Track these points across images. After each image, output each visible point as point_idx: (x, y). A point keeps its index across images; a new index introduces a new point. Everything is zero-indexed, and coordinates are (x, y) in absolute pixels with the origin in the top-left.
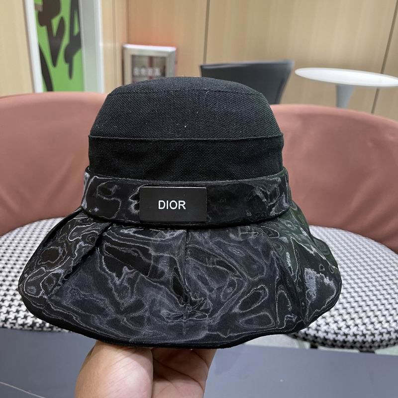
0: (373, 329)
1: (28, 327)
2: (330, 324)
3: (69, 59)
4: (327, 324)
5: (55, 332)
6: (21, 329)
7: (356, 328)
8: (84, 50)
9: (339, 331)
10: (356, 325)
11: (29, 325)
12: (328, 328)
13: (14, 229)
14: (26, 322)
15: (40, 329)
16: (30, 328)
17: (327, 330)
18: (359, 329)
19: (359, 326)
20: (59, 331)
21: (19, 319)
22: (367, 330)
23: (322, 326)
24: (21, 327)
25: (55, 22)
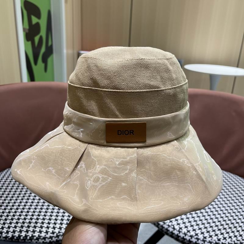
0: (241, 240)
1: (9, 239)
2: (213, 236)
3: (45, 61)
4: (211, 236)
5: (27, 242)
6: (4, 240)
7: (230, 239)
8: (55, 55)
9: (219, 242)
10: (230, 237)
11: (9, 238)
12: (212, 240)
13: (4, 170)
14: (8, 235)
15: (17, 241)
16: (10, 240)
17: (211, 241)
18: (232, 240)
19: (232, 237)
20: (30, 242)
21: (3, 233)
22: (238, 241)
23: (207, 238)
24: (4, 239)
25: (37, 39)
